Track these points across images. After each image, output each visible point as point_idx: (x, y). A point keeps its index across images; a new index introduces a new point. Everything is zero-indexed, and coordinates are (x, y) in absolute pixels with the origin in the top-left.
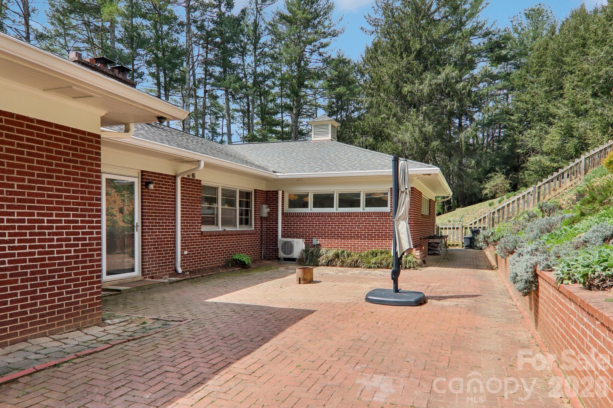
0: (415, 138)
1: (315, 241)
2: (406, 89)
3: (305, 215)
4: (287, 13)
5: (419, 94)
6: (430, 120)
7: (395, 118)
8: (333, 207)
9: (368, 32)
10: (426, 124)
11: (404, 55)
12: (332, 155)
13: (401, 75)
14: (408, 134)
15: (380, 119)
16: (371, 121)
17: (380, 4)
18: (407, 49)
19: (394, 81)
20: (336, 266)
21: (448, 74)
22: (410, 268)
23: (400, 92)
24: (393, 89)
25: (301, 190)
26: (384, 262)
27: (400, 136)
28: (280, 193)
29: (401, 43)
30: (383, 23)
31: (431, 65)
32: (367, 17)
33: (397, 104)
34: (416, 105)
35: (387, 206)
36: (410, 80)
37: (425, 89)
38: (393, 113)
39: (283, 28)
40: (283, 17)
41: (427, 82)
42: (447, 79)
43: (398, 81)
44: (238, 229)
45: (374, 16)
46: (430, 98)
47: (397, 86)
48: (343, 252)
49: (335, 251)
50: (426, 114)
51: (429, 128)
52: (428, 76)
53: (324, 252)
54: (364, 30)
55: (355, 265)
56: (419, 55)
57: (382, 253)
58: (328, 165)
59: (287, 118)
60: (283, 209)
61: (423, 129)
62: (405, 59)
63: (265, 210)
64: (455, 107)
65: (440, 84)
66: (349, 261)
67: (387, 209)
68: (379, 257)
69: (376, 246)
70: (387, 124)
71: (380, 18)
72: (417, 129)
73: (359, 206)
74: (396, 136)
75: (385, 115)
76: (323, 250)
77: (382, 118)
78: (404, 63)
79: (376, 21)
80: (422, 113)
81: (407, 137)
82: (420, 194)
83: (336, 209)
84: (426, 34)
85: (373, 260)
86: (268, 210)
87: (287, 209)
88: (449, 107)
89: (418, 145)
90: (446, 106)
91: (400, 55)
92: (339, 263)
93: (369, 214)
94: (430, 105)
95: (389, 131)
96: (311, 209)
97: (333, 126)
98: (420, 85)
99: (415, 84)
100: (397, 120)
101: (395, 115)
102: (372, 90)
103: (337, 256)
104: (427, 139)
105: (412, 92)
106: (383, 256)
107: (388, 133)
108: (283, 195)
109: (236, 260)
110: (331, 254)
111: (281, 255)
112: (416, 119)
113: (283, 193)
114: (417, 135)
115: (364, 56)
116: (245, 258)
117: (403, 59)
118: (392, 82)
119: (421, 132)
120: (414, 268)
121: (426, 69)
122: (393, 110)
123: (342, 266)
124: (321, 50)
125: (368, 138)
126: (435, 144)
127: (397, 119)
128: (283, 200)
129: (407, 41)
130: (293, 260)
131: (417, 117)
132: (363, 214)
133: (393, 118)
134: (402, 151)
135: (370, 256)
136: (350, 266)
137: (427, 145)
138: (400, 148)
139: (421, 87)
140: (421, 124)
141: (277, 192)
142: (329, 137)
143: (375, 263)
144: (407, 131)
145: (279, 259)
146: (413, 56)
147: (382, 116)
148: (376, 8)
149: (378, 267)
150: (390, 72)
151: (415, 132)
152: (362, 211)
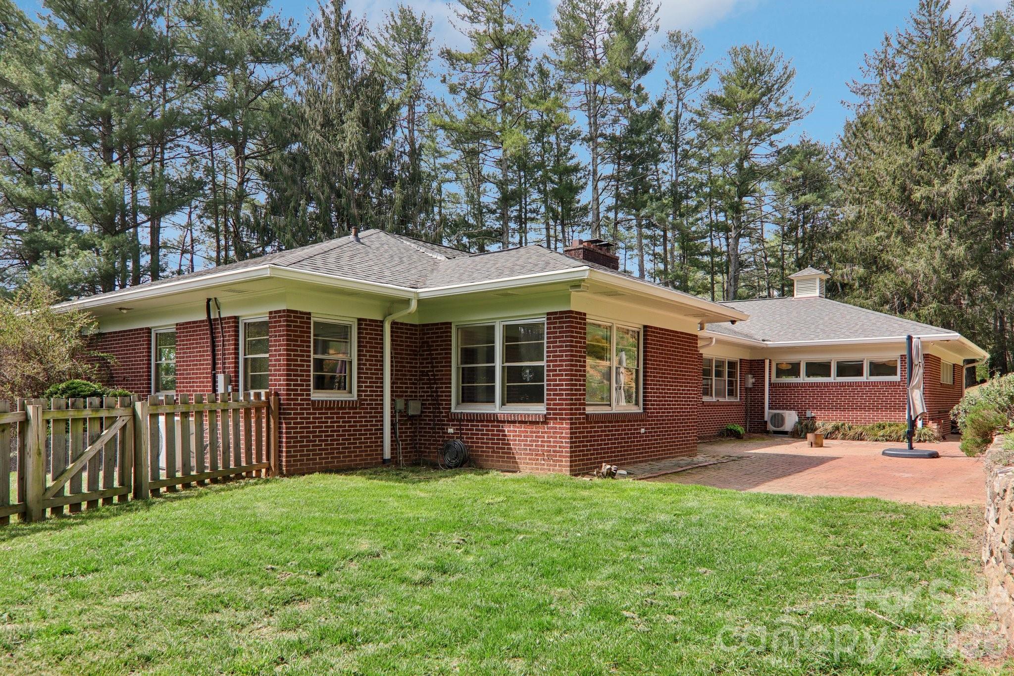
0: (934, 267)
1: (809, 414)
2: (918, 194)
3: (797, 385)
4: (721, 94)
5: (941, 200)
6: (960, 237)
7: (900, 238)
8: (830, 376)
9: (852, 106)
10: (954, 245)
11: (915, 143)
12: (826, 319)
13: (910, 171)
14: (922, 261)
15: (874, 239)
16: (860, 242)
17: (872, 62)
18: (920, 134)
19: (897, 182)
20: (836, 438)
21: (991, 166)
22: (925, 441)
23: (909, 198)
24: (895, 191)
25: (793, 358)
26: (893, 435)
27: (909, 265)
28: (767, 362)
29: (909, 123)
30: (878, 90)
31: (961, 153)
32: (851, 84)
33: (903, 216)
34: (935, 215)
35: (896, 375)
36: (926, 178)
37: (951, 190)
38: (895, 229)
39: (716, 117)
40: (715, 101)
41: (954, 180)
42: (990, 172)
43: (904, 181)
44: (727, 400)
45: (861, 81)
46: (961, 202)
47: (903, 188)
48: (843, 425)
49: (834, 423)
50: (952, 230)
51: (959, 251)
52: (956, 169)
53: (821, 425)
54: (846, 104)
55: (860, 437)
56: (940, 139)
57: (890, 426)
58: (822, 330)
59: (720, 242)
60: (770, 379)
61: (950, 252)
62: (916, 148)
63: (750, 381)
64: (1005, 214)
65: (978, 181)
66: (852, 433)
67: (897, 378)
68: (888, 430)
69: (883, 417)
70: (885, 246)
71: (873, 82)
72: (938, 254)
73: (861, 374)
74: (902, 265)
75: (882, 234)
76: (819, 423)
77: (877, 238)
78: (915, 152)
79: (866, 88)
80: (946, 227)
81: (921, 265)
82: (938, 360)
83: (833, 378)
84: (952, 108)
85: (881, 433)
86: (754, 380)
87: (774, 379)
88: (993, 216)
89: (939, 277)
90: (990, 214)
91: (907, 142)
92: (840, 436)
93: (875, 384)
94: (961, 215)
95: (891, 258)
96: (803, 379)
97: (821, 280)
98: (942, 185)
99: (934, 186)
100: (904, 240)
101: (899, 232)
102: (860, 193)
103: (837, 428)
104: (955, 267)
105: (929, 197)
106: (892, 428)
107: (889, 261)
108: (770, 364)
109: (731, 430)
110: (830, 426)
111: (770, 427)
112: (936, 239)
113: (770, 362)
114: (937, 262)
115: (842, 135)
116: (740, 429)
117: (913, 148)
118: (893, 183)
119: (945, 256)
120: (930, 441)
121: (952, 159)
122: (896, 225)
123: (843, 439)
124: (773, 137)
125: (856, 268)
126: (968, 274)
127: (904, 238)
128: (770, 369)
129: (918, 120)
130: (785, 433)
131: (938, 234)
132: (866, 384)
133: (897, 237)
134: (912, 285)
135: (876, 429)
136: (854, 439)
137: (956, 275)
138: (910, 283)
139: (944, 189)
140: (945, 244)
141: (763, 361)
142: (817, 293)
143: (883, 436)
144: (920, 256)
145: (768, 432)
146: (930, 142)
147: (878, 235)
148: (866, 68)
149: (887, 440)
150: (892, 168)
151: (934, 258)
152: (865, 380)
